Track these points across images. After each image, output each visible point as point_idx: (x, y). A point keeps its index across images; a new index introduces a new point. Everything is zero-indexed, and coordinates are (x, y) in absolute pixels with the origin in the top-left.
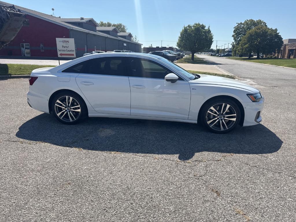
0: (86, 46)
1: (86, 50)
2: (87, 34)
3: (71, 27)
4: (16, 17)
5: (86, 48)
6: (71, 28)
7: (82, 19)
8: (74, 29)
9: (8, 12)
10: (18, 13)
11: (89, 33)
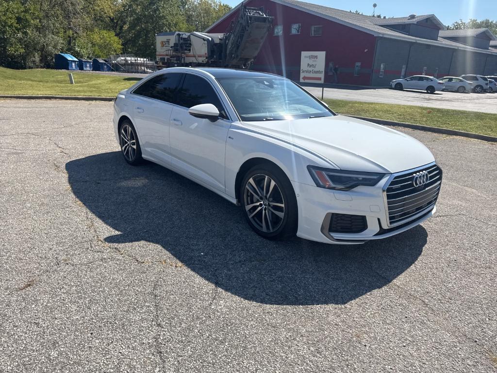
0: (404, 66)
1: (403, 73)
2: (412, 44)
3: (380, 33)
4: (256, 22)
5: (403, 70)
6: (381, 35)
7: (413, 17)
8: (385, 36)
9: (251, 17)
10: (265, 16)
11: (416, 42)
